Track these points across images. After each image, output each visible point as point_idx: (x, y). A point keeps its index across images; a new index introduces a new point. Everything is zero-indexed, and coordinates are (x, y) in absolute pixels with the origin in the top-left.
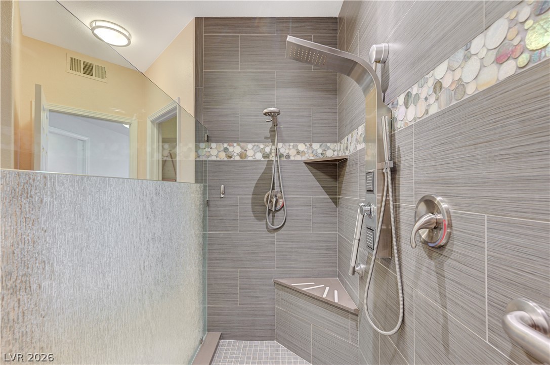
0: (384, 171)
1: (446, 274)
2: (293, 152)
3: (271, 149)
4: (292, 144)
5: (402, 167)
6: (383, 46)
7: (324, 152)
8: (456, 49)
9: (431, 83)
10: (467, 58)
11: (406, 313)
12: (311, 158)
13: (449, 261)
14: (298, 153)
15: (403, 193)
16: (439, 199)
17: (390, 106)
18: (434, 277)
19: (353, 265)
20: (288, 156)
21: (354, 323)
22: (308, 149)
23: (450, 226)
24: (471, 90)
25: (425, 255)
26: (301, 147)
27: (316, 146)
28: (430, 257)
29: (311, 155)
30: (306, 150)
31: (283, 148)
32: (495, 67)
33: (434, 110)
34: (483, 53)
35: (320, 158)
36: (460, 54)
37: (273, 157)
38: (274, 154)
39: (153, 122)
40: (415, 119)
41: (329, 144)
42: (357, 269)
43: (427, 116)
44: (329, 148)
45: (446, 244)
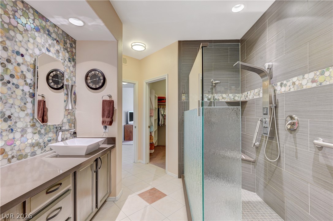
0: (272, 107)
1: (297, 137)
2: (220, 98)
3: (211, 97)
4: (220, 94)
5: (279, 106)
6: (270, 63)
7: (234, 98)
8: (299, 75)
9: (291, 81)
10: (303, 78)
11: (281, 153)
12: (228, 100)
13: (298, 133)
14: (223, 98)
15: (280, 114)
16: (294, 116)
17: (273, 85)
18: (292, 139)
19: (254, 142)
20: (219, 99)
21: (253, 166)
22: (227, 96)
23: (298, 123)
24: (305, 87)
25: (289, 133)
26: (224, 95)
27: (231, 95)
28: (291, 133)
29: (228, 99)
30: (226, 97)
31: (217, 96)
32: (311, 83)
33: (292, 90)
34: (308, 79)
35: (232, 100)
36: (301, 77)
37: (212, 100)
38: (212, 99)
39: (146, 83)
40: (285, 91)
41: (236, 94)
42: (255, 144)
43: (290, 91)
44: (236, 96)
45: (296, 129)
